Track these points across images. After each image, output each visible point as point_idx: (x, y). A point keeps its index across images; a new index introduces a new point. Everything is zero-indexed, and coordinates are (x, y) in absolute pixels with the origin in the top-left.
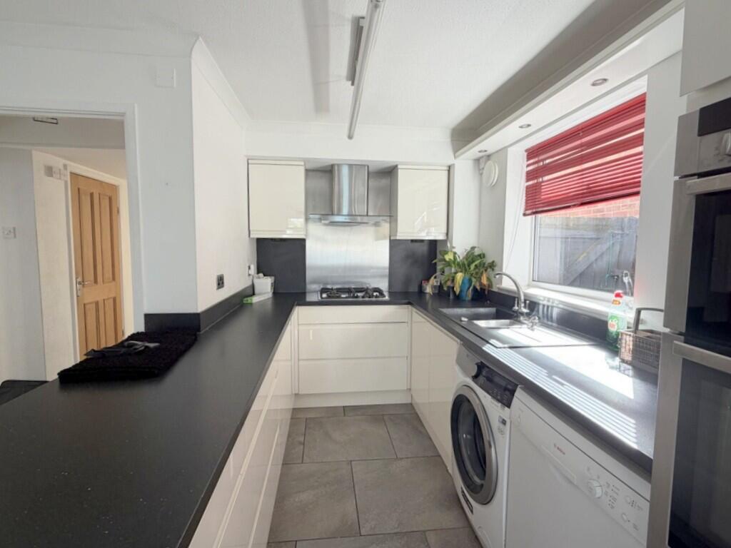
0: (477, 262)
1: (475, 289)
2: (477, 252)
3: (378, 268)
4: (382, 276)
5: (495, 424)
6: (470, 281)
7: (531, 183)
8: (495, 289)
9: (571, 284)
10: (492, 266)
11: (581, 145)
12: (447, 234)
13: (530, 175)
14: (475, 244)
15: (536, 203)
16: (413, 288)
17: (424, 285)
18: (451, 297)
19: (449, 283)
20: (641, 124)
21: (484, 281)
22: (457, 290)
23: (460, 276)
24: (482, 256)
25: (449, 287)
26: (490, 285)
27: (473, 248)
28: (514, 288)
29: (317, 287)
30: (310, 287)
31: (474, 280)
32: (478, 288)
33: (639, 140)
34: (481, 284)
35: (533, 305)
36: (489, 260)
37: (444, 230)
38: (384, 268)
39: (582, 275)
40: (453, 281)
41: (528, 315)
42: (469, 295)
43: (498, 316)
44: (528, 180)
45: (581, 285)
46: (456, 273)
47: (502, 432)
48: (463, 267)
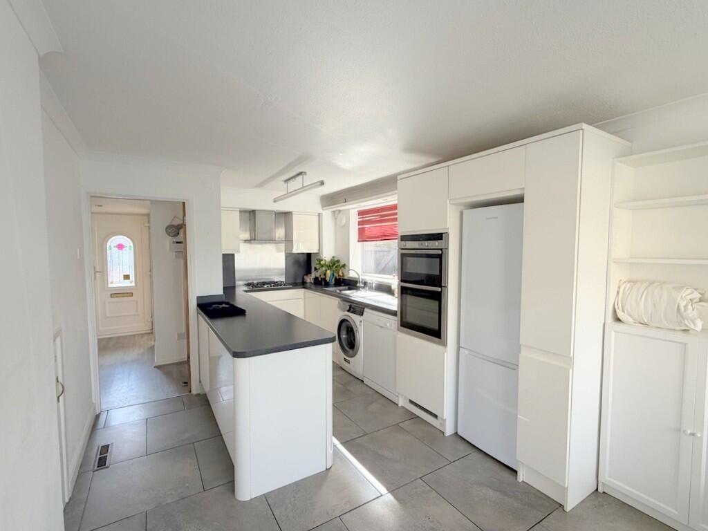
0: (336, 265)
1: (336, 279)
2: (336, 259)
3: (278, 269)
4: (282, 274)
5: (358, 323)
6: (333, 275)
7: (360, 227)
8: (346, 278)
9: (379, 273)
10: (344, 266)
11: (380, 215)
12: (319, 250)
13: (360, 223)
14: (334, 255)
15: (363, 237)
16: (300, 281)
17: (305, 277)
18: (323, 283)
19: (323, 276)
20: (396, 214)
21: (341, 274)
22: (328, 279)
23: (329, 272)
24: (338, 261)
25: (322, 279)
26: (343, 276)
27: (333, 257)
28: (357, 276)
29: (241, 283)
30: (238, 283)
31: (335, 274)
32: (337, 277)
33: (396, 219)
34: (339, 275)
35: (365, 283)
36: (342, 263)
37: (317, 248)
38: (282, 269)
39: (383, 269)
40: (325, 274)
41: (364, 287)
42: (333, 282)
43: (350, 289)
44: (359, 225)
45: (384, 274)
46: (326, 271)
47: (361, 325)
48: (329, 267)
